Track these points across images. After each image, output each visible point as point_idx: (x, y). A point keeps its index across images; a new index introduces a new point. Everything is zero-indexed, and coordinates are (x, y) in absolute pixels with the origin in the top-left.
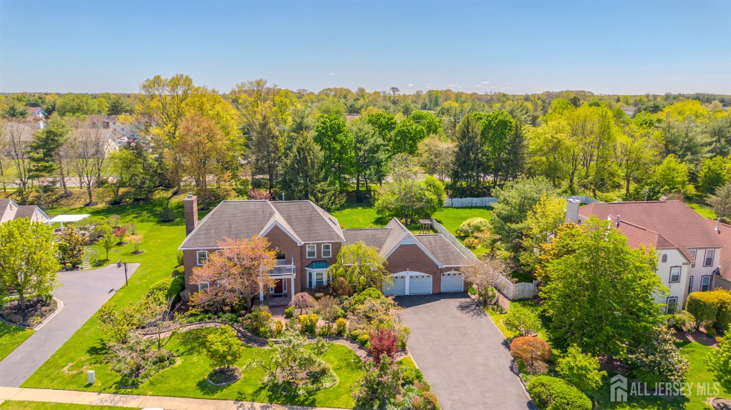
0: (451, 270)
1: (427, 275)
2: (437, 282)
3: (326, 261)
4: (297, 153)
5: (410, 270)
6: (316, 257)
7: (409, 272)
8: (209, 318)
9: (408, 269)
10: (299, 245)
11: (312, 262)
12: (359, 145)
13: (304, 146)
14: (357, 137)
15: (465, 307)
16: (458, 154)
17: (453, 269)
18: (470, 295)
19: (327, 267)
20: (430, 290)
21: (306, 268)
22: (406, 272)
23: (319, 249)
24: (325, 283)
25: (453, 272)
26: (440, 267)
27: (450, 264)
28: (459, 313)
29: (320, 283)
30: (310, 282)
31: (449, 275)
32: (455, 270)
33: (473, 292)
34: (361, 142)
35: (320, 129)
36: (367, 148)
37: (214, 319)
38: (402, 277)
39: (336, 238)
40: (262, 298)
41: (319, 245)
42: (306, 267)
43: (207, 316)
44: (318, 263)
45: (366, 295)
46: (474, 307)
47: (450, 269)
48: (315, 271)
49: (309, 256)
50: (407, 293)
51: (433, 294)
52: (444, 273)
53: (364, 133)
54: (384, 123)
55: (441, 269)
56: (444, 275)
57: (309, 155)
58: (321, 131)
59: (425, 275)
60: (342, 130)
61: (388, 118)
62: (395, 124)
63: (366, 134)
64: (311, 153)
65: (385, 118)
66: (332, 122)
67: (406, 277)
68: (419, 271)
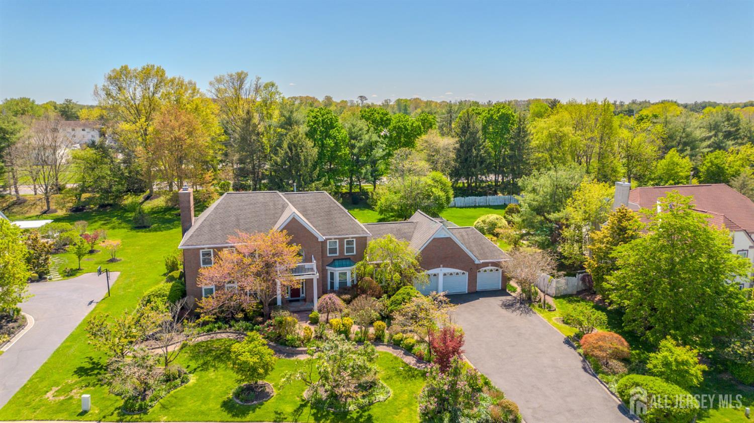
0: (488, 266)
1: (462, 271)
2: (473, 280)
3: (349, 259)
4: (288, 150)
5: (443, 267)
6: (338, 254)
7: (442, 269)
8: (219, 328)
9: (441, 266)
10: (320, 240)
11: (334, 260)
12: (353, 142)
13: (295, 141)
14: (350, 134)
15: (509, 305)
16: (459, 150)
17: (490, 265)
18: (509, 292)
19: (350, 265)
20: (465, 289)
21: (327, 268)
22: (440, 269)
23: (341, 245)
24: (349, 284)
25: (490, 268)
26: (477, 262)
27: (487, 260)
28: (504, 311)
29: (343, 284)
30: (332, 284)
31: (485, 271)
32: (492, 266)
33: (513, 290)
34: (355, 138)
35: (312, 123)
36: (362, 144)
37: (225, 329)
38: (435, 275)
39: (361, 232)
40: (279, 303)
41: (341, 240)
42: (328, 266)
43: (216, 325)
44: (341, 261)
45: (404, 294)
46: (518, 305)
47: (486, 264)
48: (337, 271)
49: (329, 253)
51: (469, 293)
52: (481, 270)
53: (358, 129)
54: (378, 119)
55: (477, 264)
56: (479, 272)
57: (302, 152)
58: (312, 126)
59: (460, 272)
60: (335, 125)
61: (382, 114)
62: (390, 120)
63: (360, 130)
64: (304, 149)
65: (378, 113)
66: (324, 117)
67: (440, 275)
68: (453, 268)
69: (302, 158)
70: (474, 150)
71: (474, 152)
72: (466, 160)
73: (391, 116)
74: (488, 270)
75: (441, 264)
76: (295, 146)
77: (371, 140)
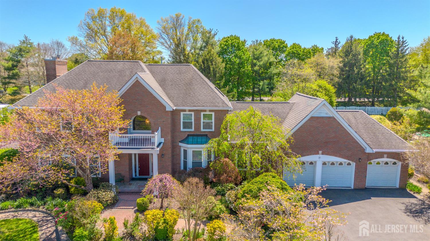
0: (382, 157)
1: (348, 161)
2: (361, 173)
3: (206, 135)
5: (322, 154)
6: (193, 130)
7: (321, 156)
8: (32, 204)
9: (320, 152)
10: (168, 109)
11: (188, 135)
12: (255, 61)
13: (208, 57)
14: (254, 55)
15: (416, 212)
17: (385, 156)
18: (412, 193)
19: (206, 142)
20: (351, 184)
21: (180, 144)
22: (318, 156)
23: (198, 119)
24: (204, 165)
25: (385, 159)
26: (368, 150)
27: (383, 149)
29: (197, 164)
30: (185, 163)
31: (378, 163)
32: (388, 157)
33: (416, 190)
34: (257, 59)
36: (261, 63)
37: (39, 207)
38: (311, 163)
39: (221, 104)
40: (112, 181)
41: (197, 112)
42: (180, 142)
43: (30, 200)
44: (196, 137)
45: (261, 183)
47: (380, 155)
48: (191, 148)
49: (184, 128)
51: (355, 190)
52: (372, 161)
53: (260, 52)
54: (277, 46)
55: (368, 153)
56: (371, 163)
57: (212, 65)
58: (223, 47)
59: (345, 162)
60: (241, 48)
61: (280, 42)
62: (286, 47)
63: (261, 53)
64: (214, 63)
65: (277, 42)
66: (233, 41)
67: (318, 163)
68: (336, 156)
69: (212, 69)
70: (355, 68)
71: (356, 71)
72: (348, 77)
73: (287, 44)
74: (383, 162)
75: (320, 150)
76: (207, 60)
77: (269, 61)
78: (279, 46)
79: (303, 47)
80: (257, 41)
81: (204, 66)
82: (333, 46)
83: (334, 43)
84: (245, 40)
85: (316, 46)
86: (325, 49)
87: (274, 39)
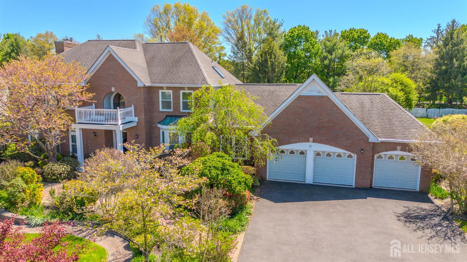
0: (395, 149)
1: (348, 153)
2: (365, 168)
5: (314, 141)
6: (172, 110)
7: (313, 144)
9: (311, 139)
10: (142, 85)
11: (167, 116)
12: (325, 54)
14: (325, 47)
15: (417, 217)
17: (399, 148)
18: (432, 198)
20: (351, 180)
21: (159, 126)
22: (308, 144)
23: (176, 98)
25: (399, 153)
26: (372, 139)
31: (391, 157)
32: (402, 150)
38: (302, 153)
39: (200, 82)
42: (158, 123)
44: (174, 118)
47: (392, 146)
48: (166, 130)
49: (162, 108)
50: (309, 179)
51: (357, 189)
52: (382, 154)
53: (332, 44)
54: (356, 36)
55: (374, 143)
56: (380, 157)
57: (271, 58)
58: (287, 39)
59: (345, 154)
60: (310, 39)
61: (360, 32)
62: (368, 37)
63: (335, 45)
64: (273, 57)
65: (357, 32)
66: (299, 32)
67: (308, 152)
68: (331, 145)
69: (269, 63)
71: (456, 64)
72: (446, 71)
73: (369, 34)
74: (397, 156)
75: (311, 137)
76: (266, 54)
77: (344, 54)
78: (359, 37)
79: (390, 37)
80: (331, 31)
81: (261, 60)
82: (435, 35)
83: (436, 31)
84: (317, 31)
85: (411, 36)
86: (425, 39)
87: (353, 28)
